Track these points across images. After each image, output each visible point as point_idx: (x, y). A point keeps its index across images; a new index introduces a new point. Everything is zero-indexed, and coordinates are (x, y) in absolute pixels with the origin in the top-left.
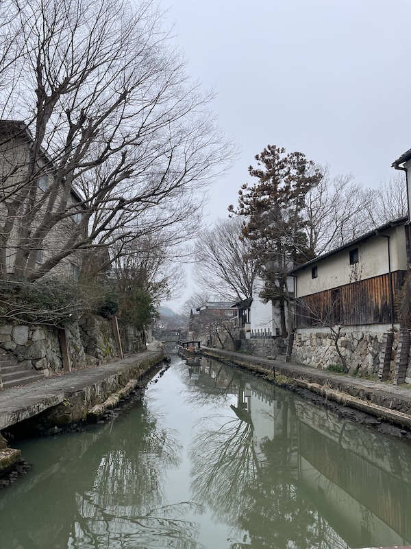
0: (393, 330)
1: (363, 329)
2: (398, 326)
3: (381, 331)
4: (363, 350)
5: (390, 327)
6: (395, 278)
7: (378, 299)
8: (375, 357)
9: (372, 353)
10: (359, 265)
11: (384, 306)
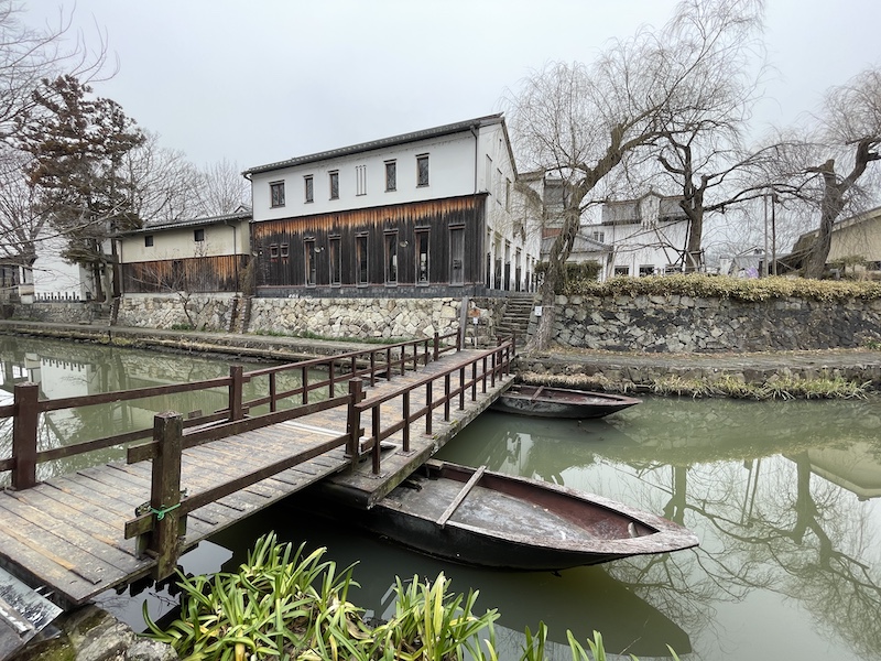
0: (237, 296)
1: (209, 295)
2: (240, 294)
3: (227, 297)
4: (209, 312)
5: (234, 294)
6: (239, 259)
7: (223, 273)
8: (221, 316)
9: (218, 314)
10: (205, 243)
11: (229, 280)
